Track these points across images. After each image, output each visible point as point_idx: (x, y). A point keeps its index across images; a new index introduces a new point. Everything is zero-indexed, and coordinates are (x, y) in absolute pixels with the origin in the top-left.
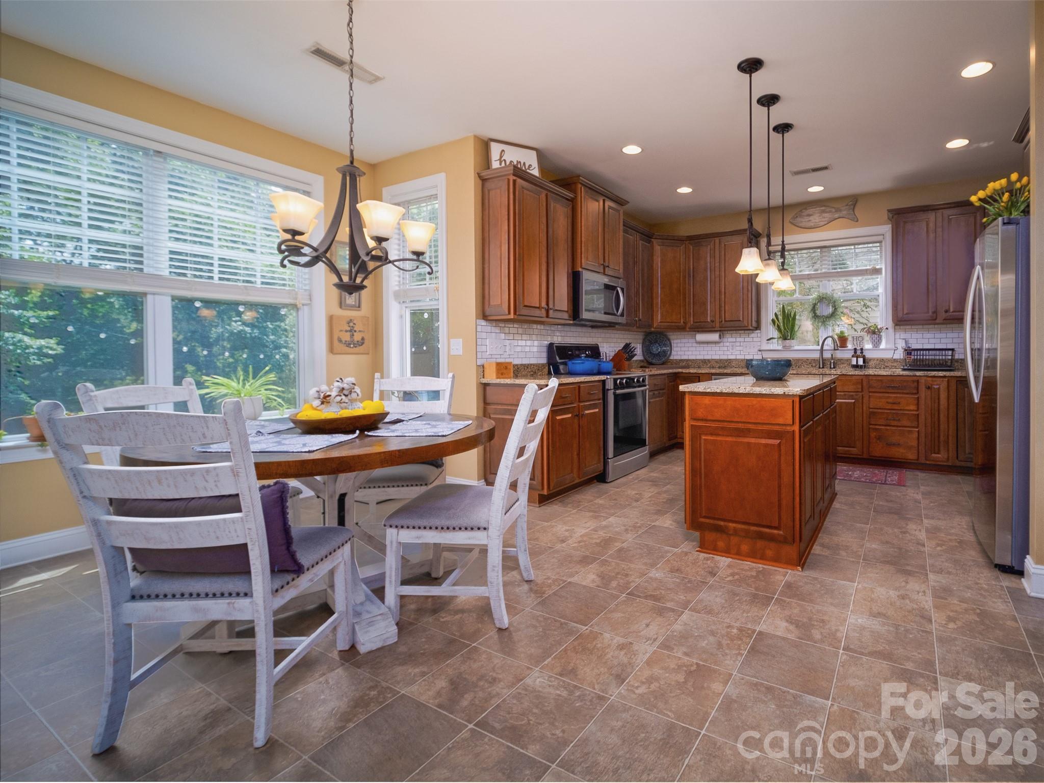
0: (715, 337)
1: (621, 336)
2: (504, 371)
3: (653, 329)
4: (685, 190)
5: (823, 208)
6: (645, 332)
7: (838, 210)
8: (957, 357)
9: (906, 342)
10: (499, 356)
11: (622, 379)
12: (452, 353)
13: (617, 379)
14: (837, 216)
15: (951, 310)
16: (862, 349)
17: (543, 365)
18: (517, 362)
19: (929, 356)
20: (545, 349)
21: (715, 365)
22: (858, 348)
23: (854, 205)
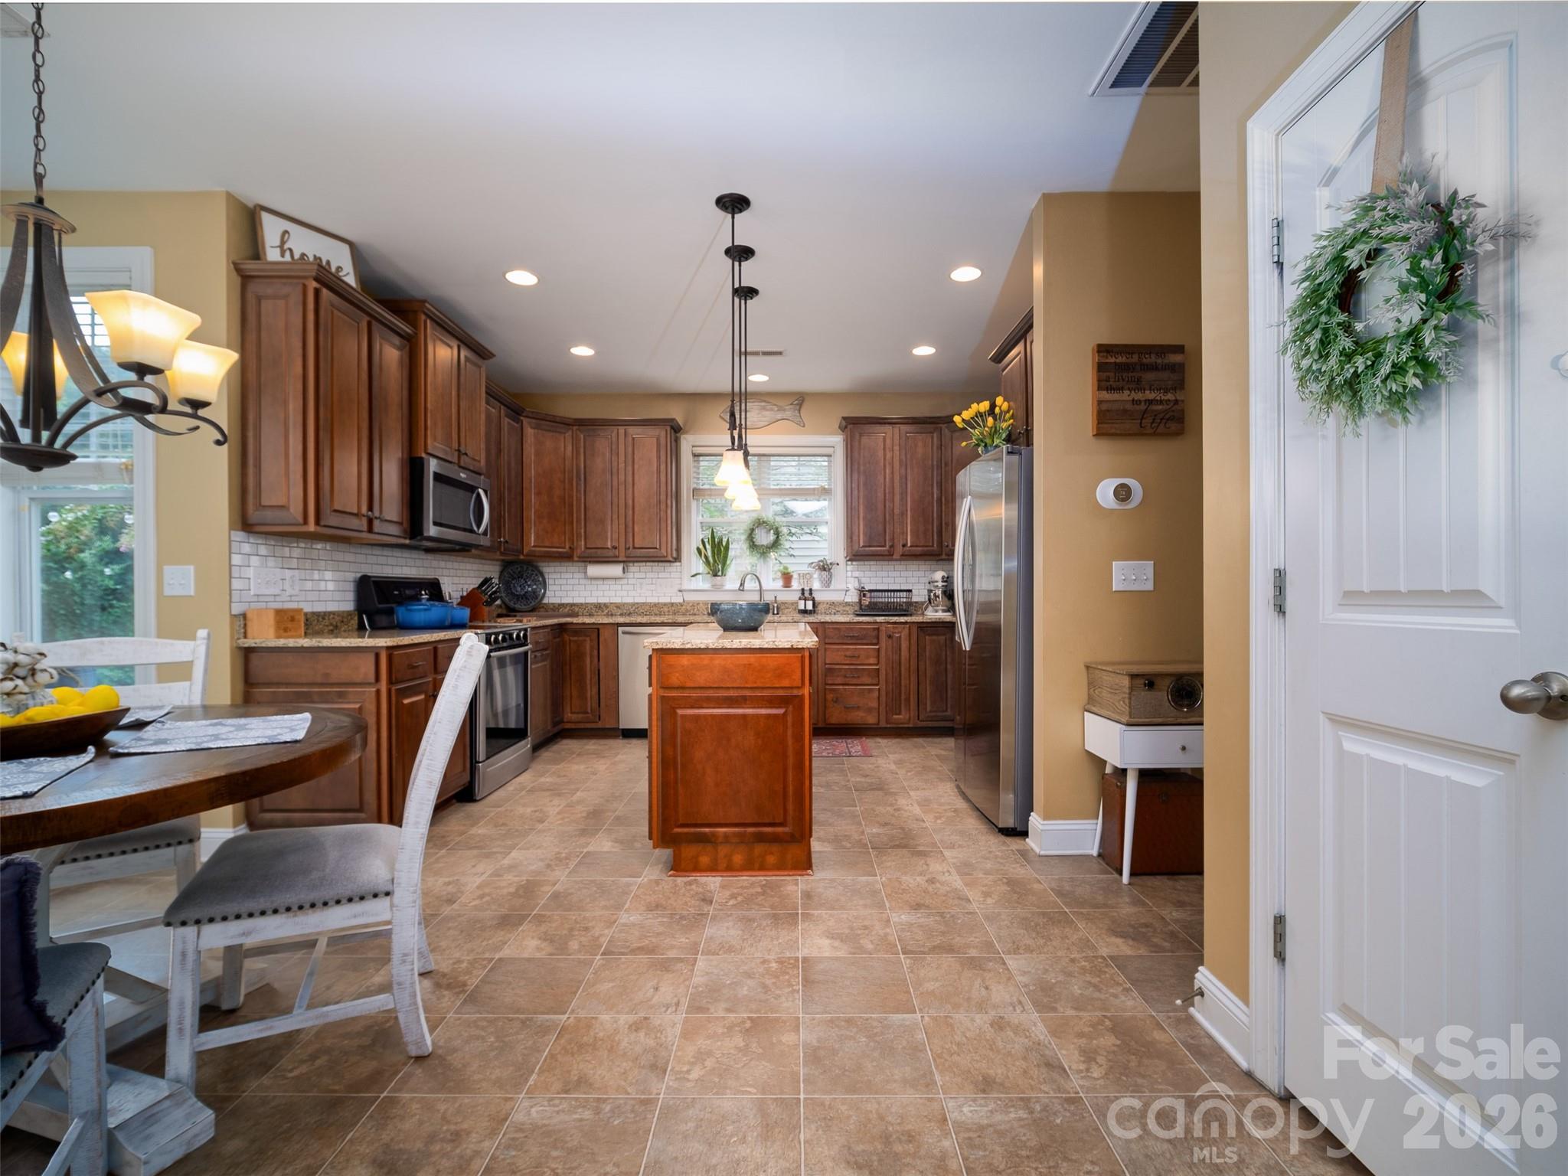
0: (616, 570)
1: (475, 567)
2: (289, 625)
3: (522, 557)
4: (582, 351)
5: (763, 404)
6: (503, 560)
7: (781, 409)
8: (915, 599)
9: (860, 582)
10: (272, 599)
11: (497, 634)
12: (168, 592)
13: (491, 634)
14: (779, 416)
15: (909, 545)
16: (811, 590)
17: (349, 613)
18: (308, 608)
19: (883, 598)
20: (351, 587)
21: (615, 610)
22: (807, 588)
23: (800, 405)
